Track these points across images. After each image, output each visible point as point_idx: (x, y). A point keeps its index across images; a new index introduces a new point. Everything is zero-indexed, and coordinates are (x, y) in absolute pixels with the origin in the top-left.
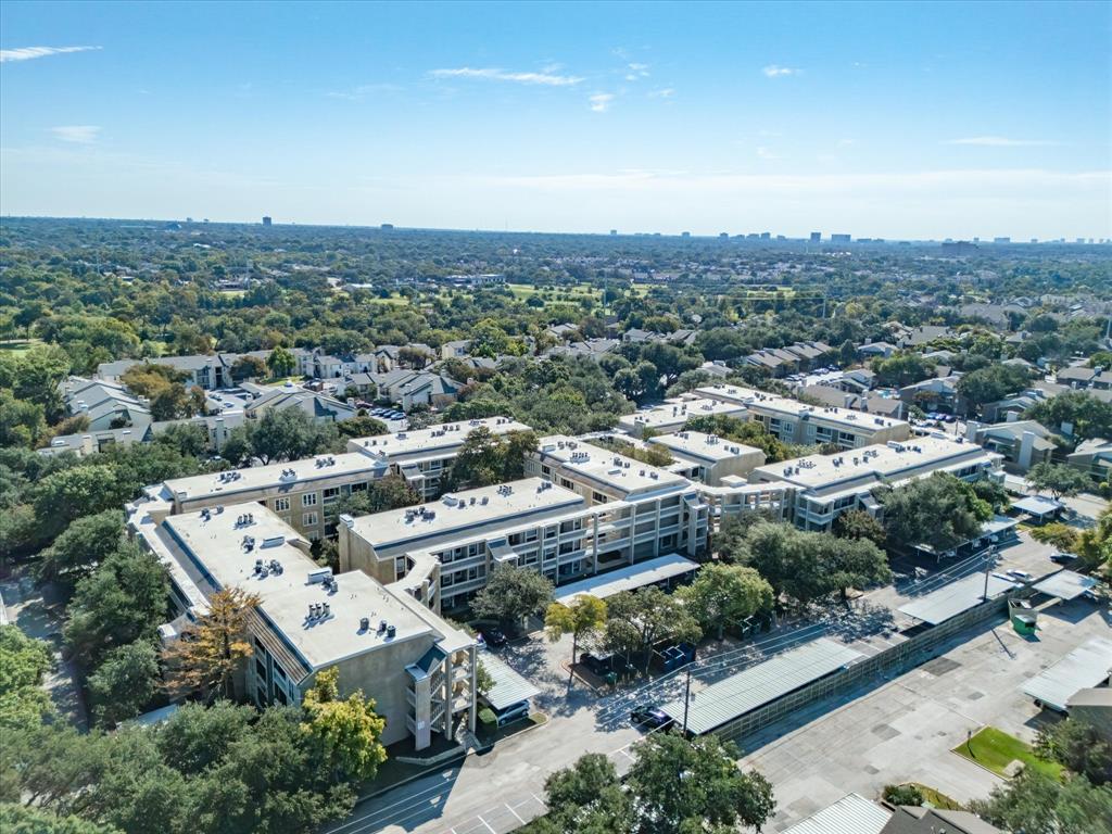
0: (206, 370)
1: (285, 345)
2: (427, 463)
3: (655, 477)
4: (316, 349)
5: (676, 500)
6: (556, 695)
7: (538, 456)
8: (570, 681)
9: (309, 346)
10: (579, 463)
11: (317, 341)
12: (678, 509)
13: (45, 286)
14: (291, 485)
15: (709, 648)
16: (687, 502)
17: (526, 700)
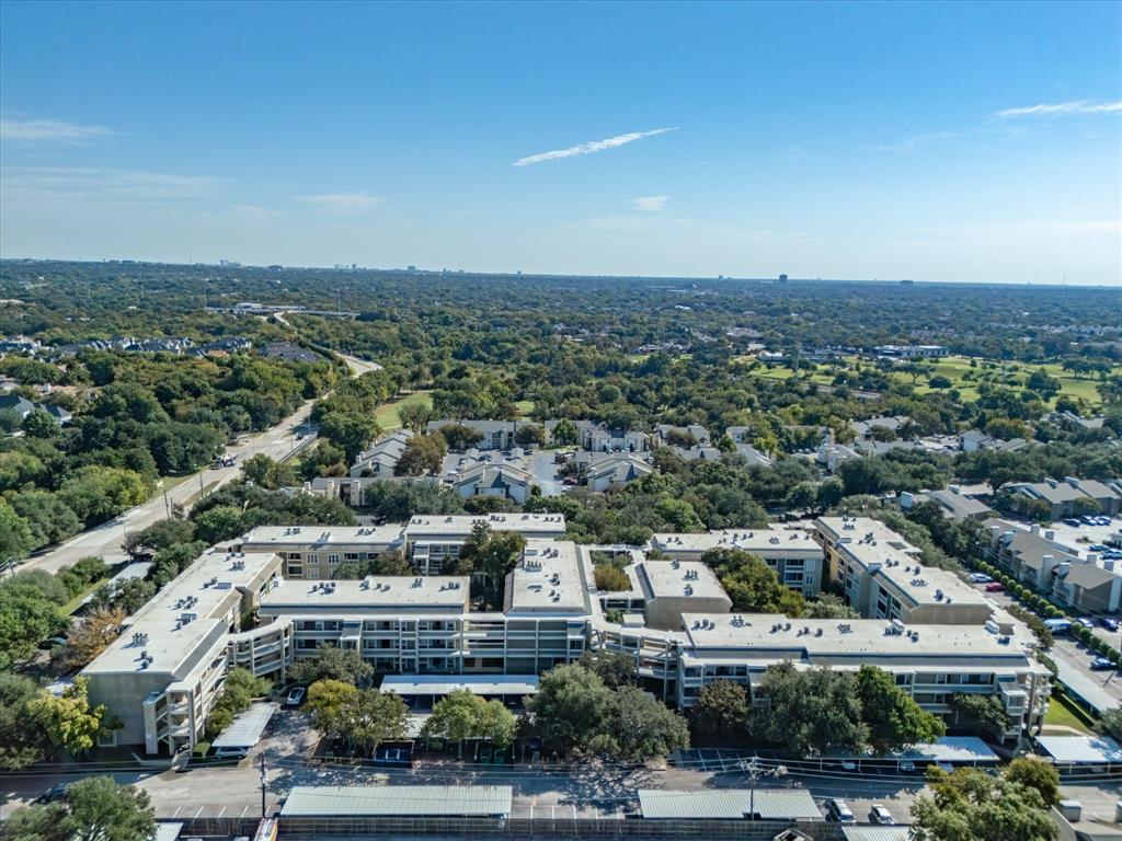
0: (500, 433)
3: (557, 600)
4: (600, 424)
5: (558, 625)
6: (282, 754)
8: (306, 748)
9: (597, 419)
12: (563, 635)
17: (246, 748)
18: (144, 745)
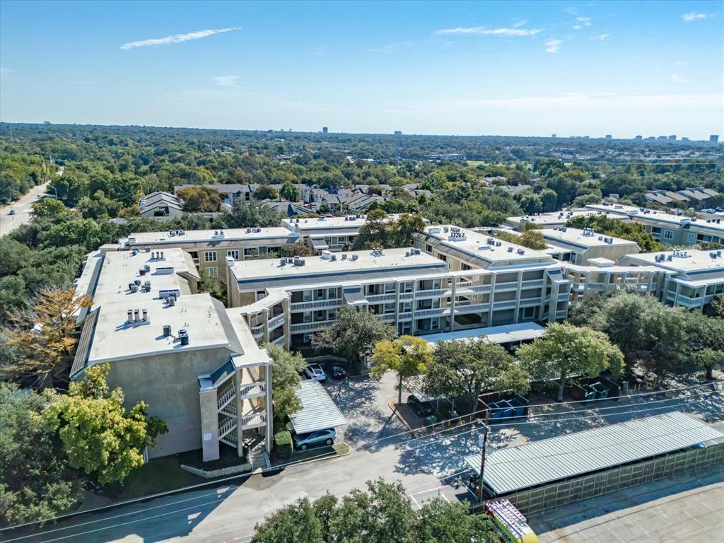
0: (239, 193)
1: (295, 182)
2: (334, 238)
3: (522, 253)
4: (314, 185)
5: (540, 274)
6: (370, 429)
7: (424, 237)
8: (390, 418)
9: (309, 183)
10: (455, 241)
11: (315, 180)
12: (541, 283)
13: (179, 155)
14: (219, 242)
15: (546, 407)
16: (550, 276)
17: (332, 429)
18: (201, 450)
